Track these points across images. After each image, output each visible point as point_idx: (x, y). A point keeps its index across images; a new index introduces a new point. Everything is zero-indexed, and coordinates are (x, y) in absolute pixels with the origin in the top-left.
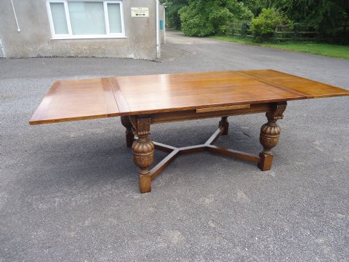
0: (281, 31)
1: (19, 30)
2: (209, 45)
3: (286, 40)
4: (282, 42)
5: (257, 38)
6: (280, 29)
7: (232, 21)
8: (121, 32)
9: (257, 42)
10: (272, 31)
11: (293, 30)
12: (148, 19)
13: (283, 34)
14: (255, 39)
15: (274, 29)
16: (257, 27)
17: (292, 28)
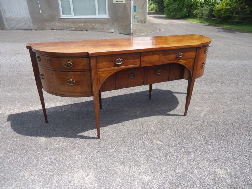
0: (239, 14)
1: (41, 12)
2: (179, 25)
3: (242, 22)
4: (238, 23)
5: (218, 20)
6: (238, 13)
7: (202, 7)
8: (106, 14)
9: (218, 23)
10: (231, 14)
11: (249, 14)
12: (125, 4)
13: (240, 17)
14: (217, 20)
15: (233, 13)
16: (219, 11)
17: (248, 12)
